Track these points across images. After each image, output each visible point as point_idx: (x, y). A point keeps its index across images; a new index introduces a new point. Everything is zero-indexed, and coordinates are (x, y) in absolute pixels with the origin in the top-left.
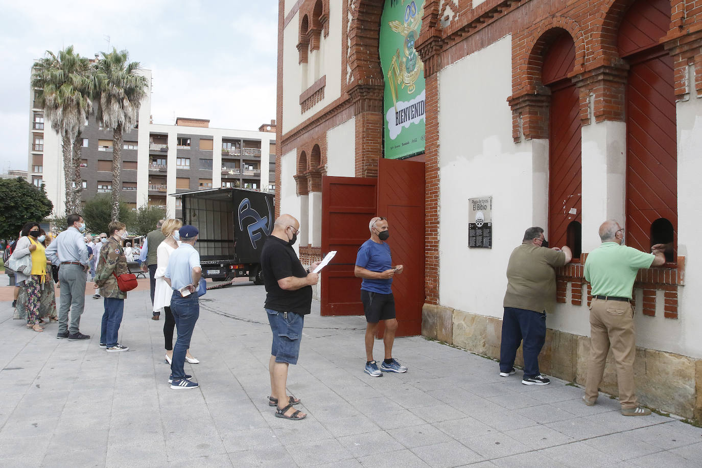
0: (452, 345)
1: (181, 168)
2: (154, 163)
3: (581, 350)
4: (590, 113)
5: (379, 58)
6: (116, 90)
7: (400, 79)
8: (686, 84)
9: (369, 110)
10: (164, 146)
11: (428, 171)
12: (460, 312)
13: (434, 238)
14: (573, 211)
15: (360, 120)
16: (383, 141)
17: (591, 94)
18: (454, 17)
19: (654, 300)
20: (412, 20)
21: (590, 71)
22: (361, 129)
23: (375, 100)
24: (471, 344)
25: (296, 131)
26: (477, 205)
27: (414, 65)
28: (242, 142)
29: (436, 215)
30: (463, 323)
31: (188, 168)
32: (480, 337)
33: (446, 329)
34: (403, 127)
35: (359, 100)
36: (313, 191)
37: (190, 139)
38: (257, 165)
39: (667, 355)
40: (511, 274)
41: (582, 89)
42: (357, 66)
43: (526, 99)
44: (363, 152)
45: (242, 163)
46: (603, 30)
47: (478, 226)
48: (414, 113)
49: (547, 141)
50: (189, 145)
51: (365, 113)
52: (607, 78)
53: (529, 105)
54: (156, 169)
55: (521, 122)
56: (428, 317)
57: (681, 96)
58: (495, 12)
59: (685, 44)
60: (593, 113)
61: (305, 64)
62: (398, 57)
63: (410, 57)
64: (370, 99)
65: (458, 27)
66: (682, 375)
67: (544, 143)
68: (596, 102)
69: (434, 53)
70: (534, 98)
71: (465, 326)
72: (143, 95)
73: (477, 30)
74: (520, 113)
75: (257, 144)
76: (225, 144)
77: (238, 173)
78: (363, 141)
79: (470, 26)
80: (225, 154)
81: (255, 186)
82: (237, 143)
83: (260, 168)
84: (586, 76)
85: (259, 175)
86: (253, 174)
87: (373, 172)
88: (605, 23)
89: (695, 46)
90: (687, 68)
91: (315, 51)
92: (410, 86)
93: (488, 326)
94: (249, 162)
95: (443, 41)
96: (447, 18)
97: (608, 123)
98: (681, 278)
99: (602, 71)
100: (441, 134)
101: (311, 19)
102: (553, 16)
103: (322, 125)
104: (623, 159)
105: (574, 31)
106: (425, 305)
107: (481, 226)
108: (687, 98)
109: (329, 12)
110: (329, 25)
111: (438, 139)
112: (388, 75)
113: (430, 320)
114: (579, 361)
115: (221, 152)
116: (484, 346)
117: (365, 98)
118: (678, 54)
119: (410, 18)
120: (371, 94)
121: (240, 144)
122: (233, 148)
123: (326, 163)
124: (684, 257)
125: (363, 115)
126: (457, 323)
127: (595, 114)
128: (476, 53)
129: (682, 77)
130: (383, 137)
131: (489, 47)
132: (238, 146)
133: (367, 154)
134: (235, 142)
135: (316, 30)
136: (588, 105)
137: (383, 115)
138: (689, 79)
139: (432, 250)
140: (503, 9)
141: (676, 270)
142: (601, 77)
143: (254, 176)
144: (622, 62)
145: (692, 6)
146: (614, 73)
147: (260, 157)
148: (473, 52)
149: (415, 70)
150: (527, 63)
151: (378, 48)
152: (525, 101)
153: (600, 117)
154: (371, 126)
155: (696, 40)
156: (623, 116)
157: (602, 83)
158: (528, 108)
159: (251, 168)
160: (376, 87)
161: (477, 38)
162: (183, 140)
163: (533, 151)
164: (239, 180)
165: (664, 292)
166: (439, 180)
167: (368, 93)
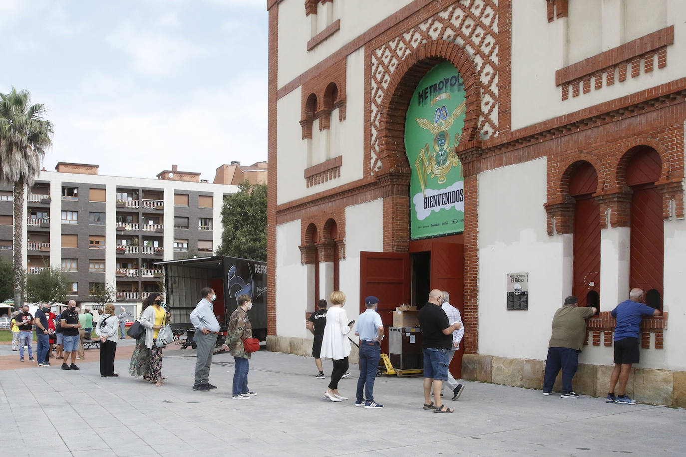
0: (491, 383)
1: (67, 222)
2: (33, 216)
3: (599, 374)
4: (607, 221)
5: (404, 148)
6: (18, 137)
7: (429, 170)
8: (670, 211)
9: (398, 194)
10: (46, 197)
11: (467, 252)
12: (498, 358)
13: (474, 303)
14: (592, 284)
15: (389, 202)
16: (410, 221)
17: (609, 209)
18: (494, 133)
19: (648, 339)
20: (443, 122)
21: (608, 195)
22: (390, 211)
23: (403, 185)
24: (509, 380)
25: (299, 203)
26: (516, 278)
27: (445, 160)
28: (141, 192)
29: (476, 286)
30: (502, 365)
31: (75, 223)
32: (518, 374)
33: (485, 372)
34: (433, 212)
35: (389, 185)
36: (325, 261)
37: (77, 188)
38: (159, 220)
39: (656, 371)
40: (555, 326)
41: (602, 205)
42: (388, 156)
43: (559, 206)
44: (393, 230)
45: (141, 217)
46: (618, 168)
47: (516, 294)
48: (444, 200)
49: (572, 234)
50: (76, 195)
51: (394, 196)
52: (620, 200)
53: (562, 211)
54: (36, 225)
55: (554, 221)
56: (468, 364)
57: (667, 218)
58: (533, 138)
59: (671, 188)
60: (609, 222)
61: (309, 139)
62: (427, 150)
63: (440, 153)
64: (399, 185)
65: (498, 143)
66: (666, 381)
67: (570, 237)
68: (612, 215)
69: (474, 159)
70: (564, 206)
71: (504, 367)
72: (48, 142)
73: (516, 148)
74: (554, 215)
75: (158, 194)
76: (120, 194)
77: (136, 228)
78: (393, 220)
79: (509, 144)
80: (120, 206)
81: (156, 244)
82: (134, 193)
83: (163, 223)
84: (605, 197)
85: (162, 231)
86: (154, 230)
87: (402, 247)
88: (619, 165)
89: (675, 189)
90: (671, 201)
91: (325, 130)
92: (441, 177)
93: (525, 366)
94: (148, 216)
95: (483, 151)
96: (487, 133)
97: (620, 228)
98: (665, 324)
99: (617, 195)
100: (480, 223)
101: (321, 99)
102: (581, 152)
103: (337, 201)
104: (628, 251)
105: (597, 165)
106: (465, 355)
107: (518, 294)
108: (670, 219)
109: (346, 98)
110: (345, 110)
111: (477, 227)
112: (415, 164)
113: (470, 366)
114: (598, 381)
115: (116, 204)
116: (521, 380)
117: (395, 183)
118: (666, 193)
119: (441, 120)
120: (400, 180)
121: (138, 195)
122: (130, 199)
123: (344, 236)
124: (667, 313)
125: (393, 198)
126: (496, 367)
127: (611, 222)
128: (514, 165)
129: (667, 207)
130: (410, 217)
131: (526, 163)
132: (135, 196)
133: (397, 232)
134: (132, 192)
135: (327, 111)
136: (606, 216)
137: (410, 198)
138: (672, 208)
139: (471, 312)
140: (540, 137)
141: (662, 320)
142: (616, 199)
143: (156, 232)
144: (629, 189)
145: (674, 165)
146: (624, 196)
147: (162, 210)
148: (512, 164)
149: (447, 164)
150: (560, 181)
151: (404, 138)
152: (558, 208)
153: (614, 225)
154: (400, 208)
155: (676, 187)
156: (629, 224)
157: (616, 202)
158: (560, 212)
159: (151, 222)
160: (405, 175)
161: (516, 154)
162: (68, 190)
163: (563, 243)
164: (137, 237)
165: (655, 334)
166: (478, 259)
167: (398, 179)
